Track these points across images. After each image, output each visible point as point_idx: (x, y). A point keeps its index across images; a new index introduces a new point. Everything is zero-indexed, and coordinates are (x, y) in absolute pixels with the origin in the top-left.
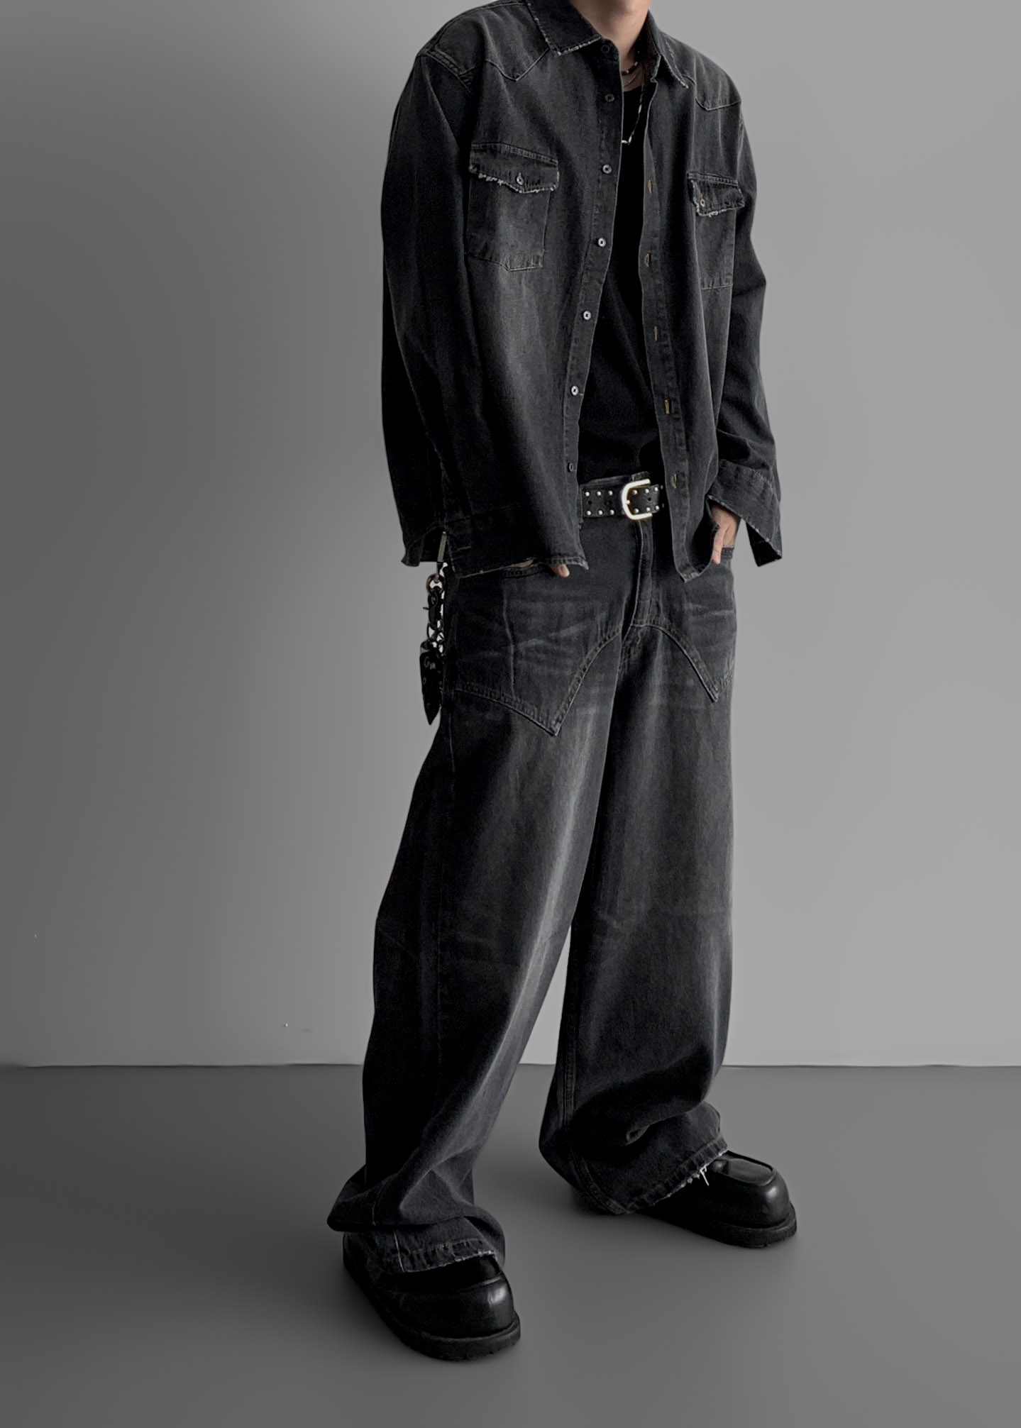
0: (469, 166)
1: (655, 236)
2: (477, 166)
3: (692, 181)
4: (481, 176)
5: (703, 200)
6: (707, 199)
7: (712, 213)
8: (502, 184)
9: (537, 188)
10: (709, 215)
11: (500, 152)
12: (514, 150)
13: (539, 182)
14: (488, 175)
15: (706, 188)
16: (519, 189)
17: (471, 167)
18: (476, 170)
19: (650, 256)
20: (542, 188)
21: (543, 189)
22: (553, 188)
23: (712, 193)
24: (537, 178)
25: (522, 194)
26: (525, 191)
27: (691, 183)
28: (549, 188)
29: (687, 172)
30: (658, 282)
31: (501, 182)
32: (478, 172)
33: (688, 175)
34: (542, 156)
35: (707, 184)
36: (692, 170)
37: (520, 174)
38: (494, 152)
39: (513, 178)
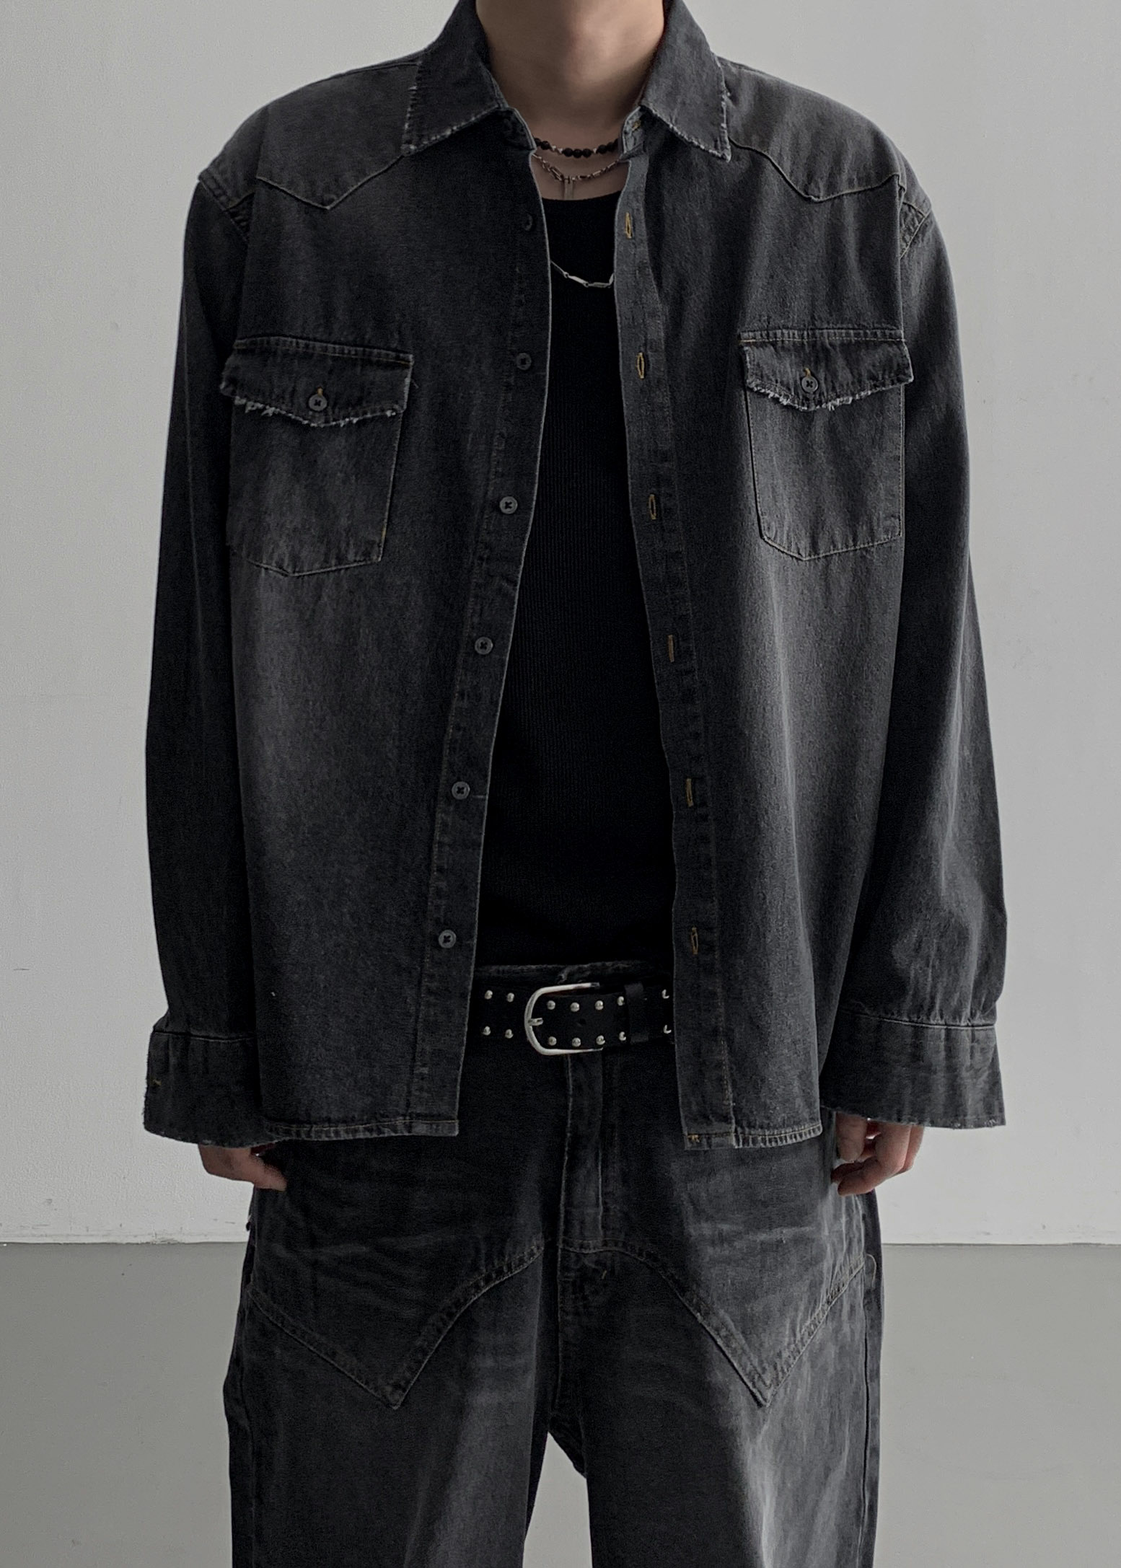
0: (221, 381)
3: (746, 348)
4: (238, 401)
5: (809, 379)
6: (822, 375)
7: (837, 401)
10: (829, 406)
12: (307, 346)
14: (248, 399)
15: (819, 355)
19: (657, 499)
20: (365, 413)
23: (838, 363)
25: (320, 429)
27: (744, 352)
29: (739, 334)
33: (739, 337)
35: (824, 346)
36: (756, 325)
39: (301, 402)
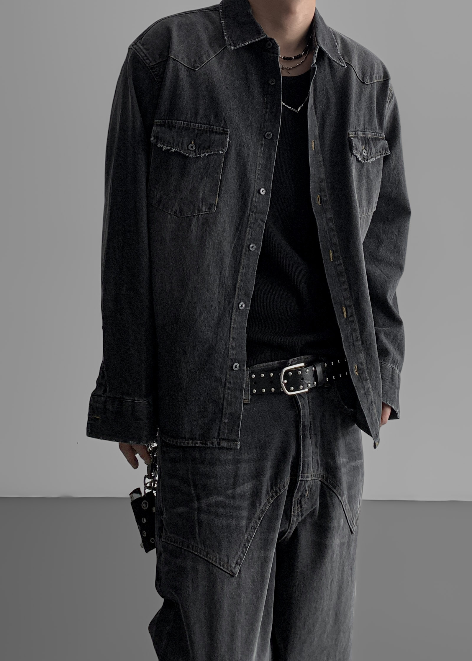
0: (151, 137)
1: (322, 181)
2: (157, 138)
3: (352, 138)
5: (364, 150)
6: (367, 149)
7: (372, 160)
8: (174, 151)
9: (207, 152)
10: (370, 161)
11: (175, 127)
12: (187, 124)
13: (209, 147)
14: (164, 145)
15: (366, 142)
16: (189, 155)
17: (152, 139)
18: (156, 140)
19: (320, 197)
20: (211, 152)
21: (213, 153)
22: (223, 151)
23: (371, 145)
24: (208, 144)
25: (193, 158)
26: (196, 155)
27: (351, 140)
28: (218, 151)
29: (348, 132)
30: (329, 216)
31: (173, 150)
32: (157, 142)
33: (349, 134)
34: (215, 127)
35: (367, 138)
36: (353, 130)
37: (193, 142)
38: (171, 127)
39: (185, 146)
